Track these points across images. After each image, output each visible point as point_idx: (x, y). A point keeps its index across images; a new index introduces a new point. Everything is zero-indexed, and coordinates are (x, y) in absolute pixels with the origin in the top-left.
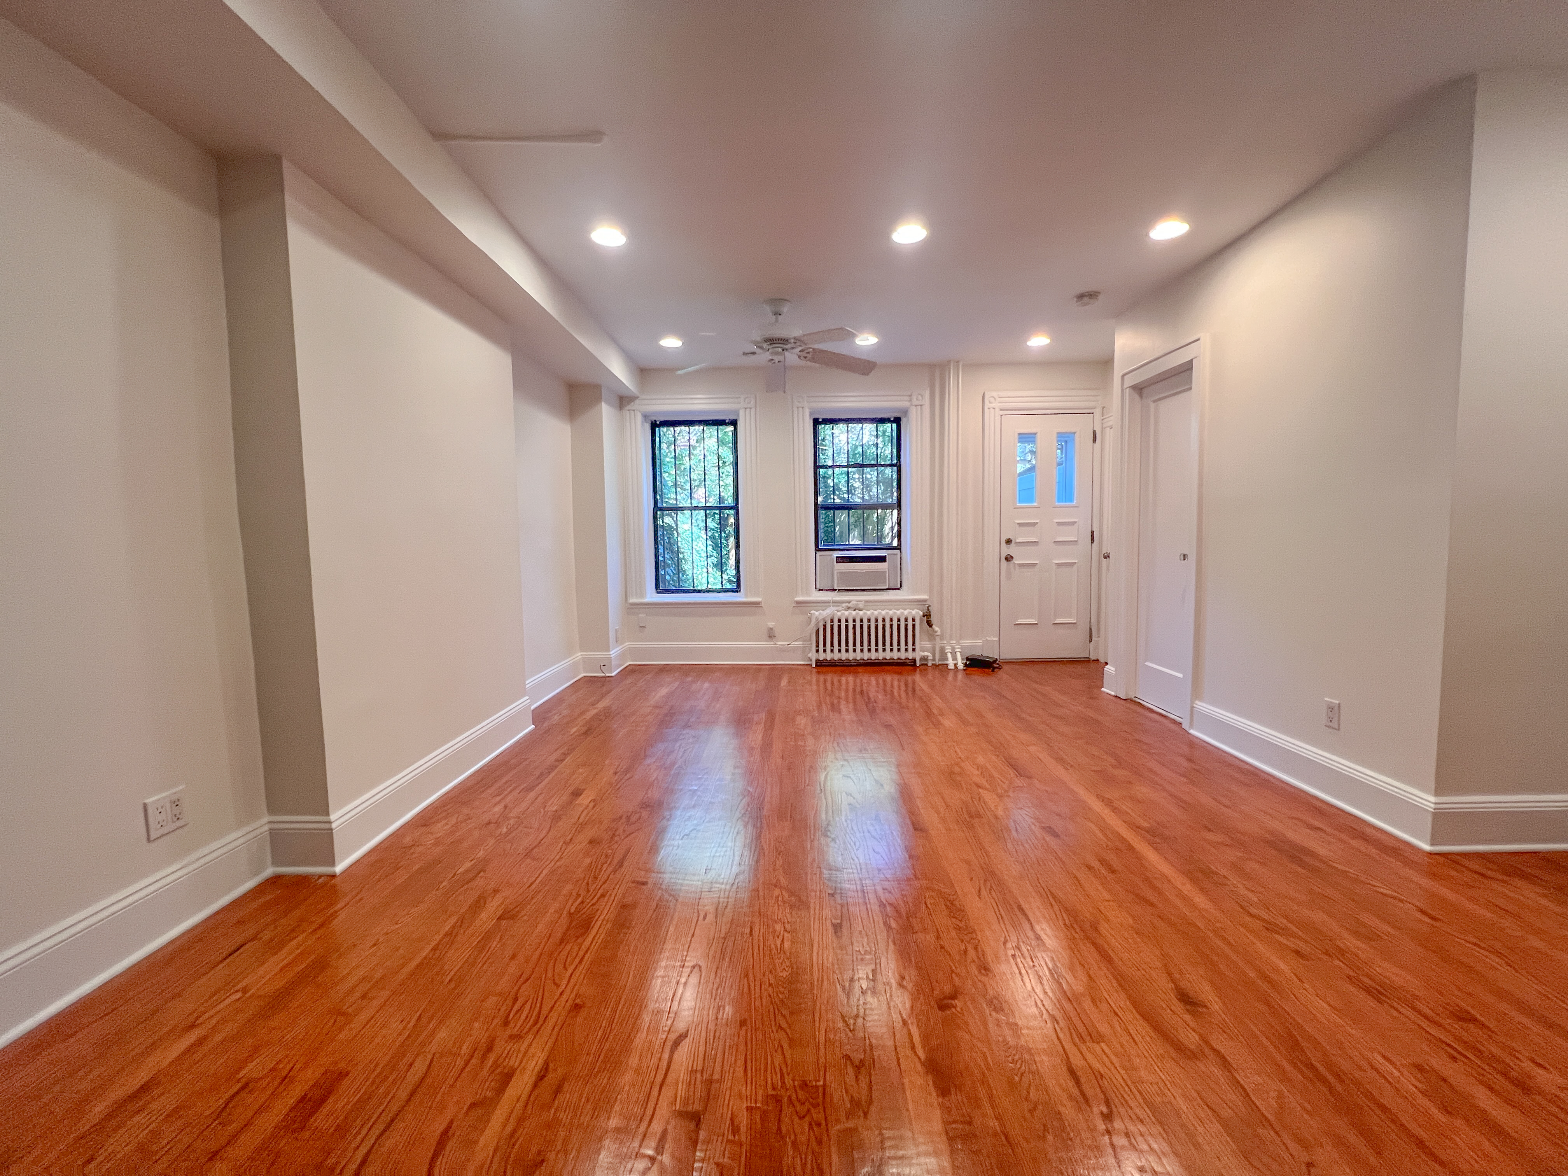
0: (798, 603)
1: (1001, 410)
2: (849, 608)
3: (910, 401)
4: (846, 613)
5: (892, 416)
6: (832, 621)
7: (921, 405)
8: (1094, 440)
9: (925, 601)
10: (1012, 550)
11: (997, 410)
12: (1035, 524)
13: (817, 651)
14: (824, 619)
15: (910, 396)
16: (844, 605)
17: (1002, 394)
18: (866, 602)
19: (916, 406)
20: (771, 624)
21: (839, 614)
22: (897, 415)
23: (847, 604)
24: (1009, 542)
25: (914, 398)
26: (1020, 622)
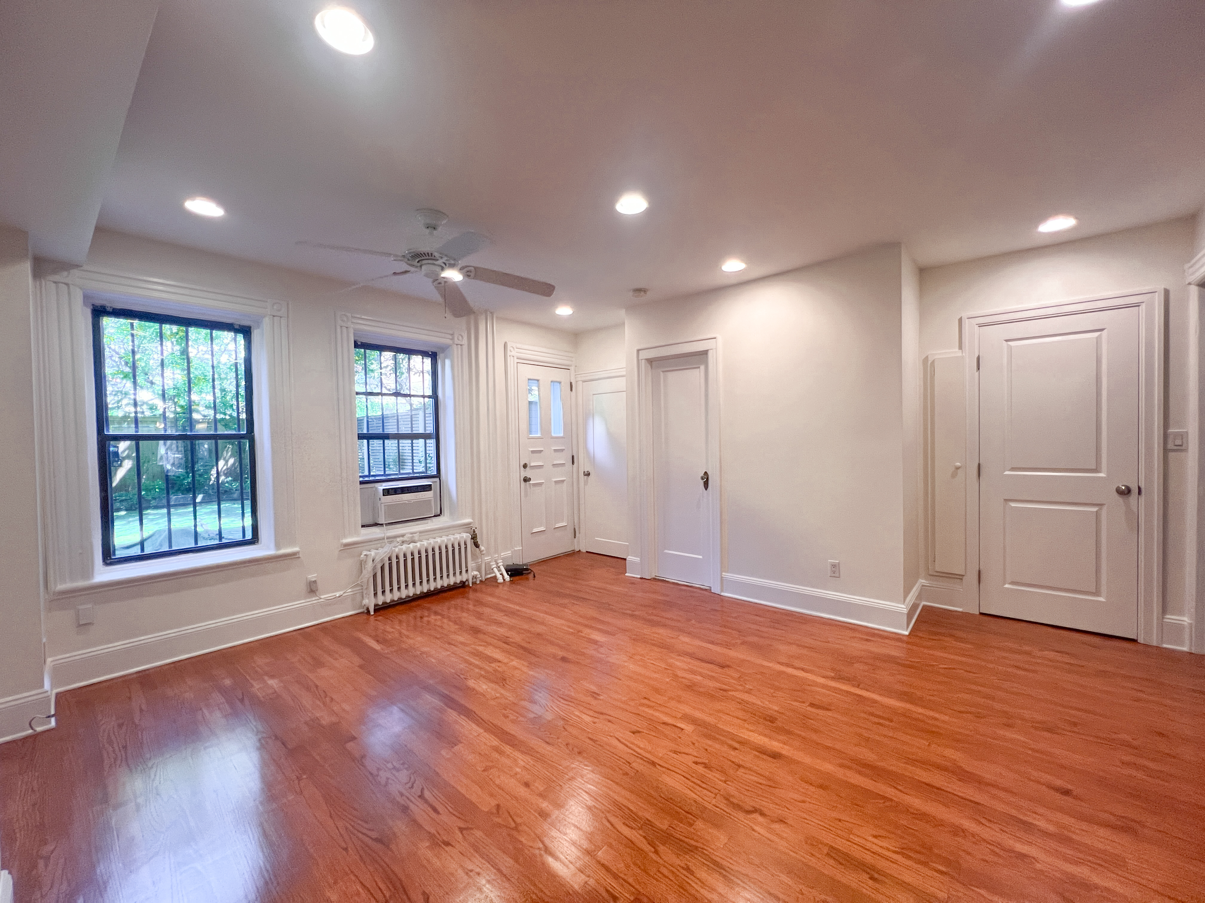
0: (346, 545)
1: (517, 358)
2: (403, 542)
3: (453, 339)
4: (404, 547)
5: (430, 349)
6: (390, 559)
7: (461, 345)
8: (571, 390)
9: (470, 524)
10: (528, 473)
11: (515, 358)
12: (541, 451)
13: (375, 594)
14: (382, 560)
15: (452, 335)
16: (398, 539)
17: (519, 346)
18: (421, 532)
19: (457, 345)
20: (312, 577)
21: (397, 550)
22: (434, 350)
23: (401, 539)
24: (525, 466)
25: (456, 339)
26: (535, 530)
